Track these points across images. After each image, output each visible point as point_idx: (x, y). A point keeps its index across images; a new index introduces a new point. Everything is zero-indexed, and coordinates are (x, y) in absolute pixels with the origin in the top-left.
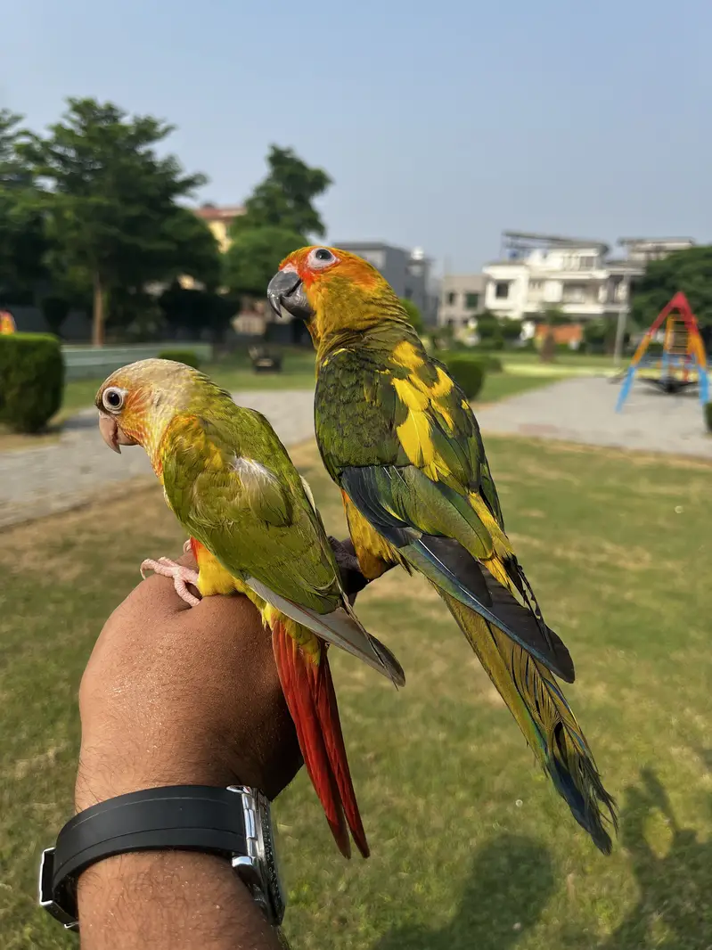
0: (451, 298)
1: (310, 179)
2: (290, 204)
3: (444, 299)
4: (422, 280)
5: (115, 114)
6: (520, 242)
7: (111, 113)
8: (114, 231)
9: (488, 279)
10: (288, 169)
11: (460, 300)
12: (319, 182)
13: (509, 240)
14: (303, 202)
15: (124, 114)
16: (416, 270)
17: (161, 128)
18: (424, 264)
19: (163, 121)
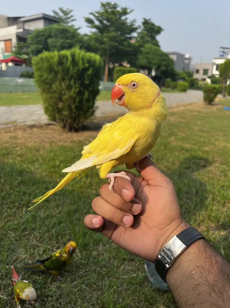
0: (197, 71)
1: (156, 29)
2: (148, 39)
3: (195, 71)
4: (188, 65)
5: (116, 6)
6: (226, 50)
7: (115, 6)
8: (117, 44)
9: (214, 64)
10: (149, 26)
11: (201, 72)
12: (159, 30)
13: (222, 50)
14: (153, 38)
15: (119, 6)
16: (187, 61)
17: (128, 11)
18: (189, 59)
19: (129, 8)
